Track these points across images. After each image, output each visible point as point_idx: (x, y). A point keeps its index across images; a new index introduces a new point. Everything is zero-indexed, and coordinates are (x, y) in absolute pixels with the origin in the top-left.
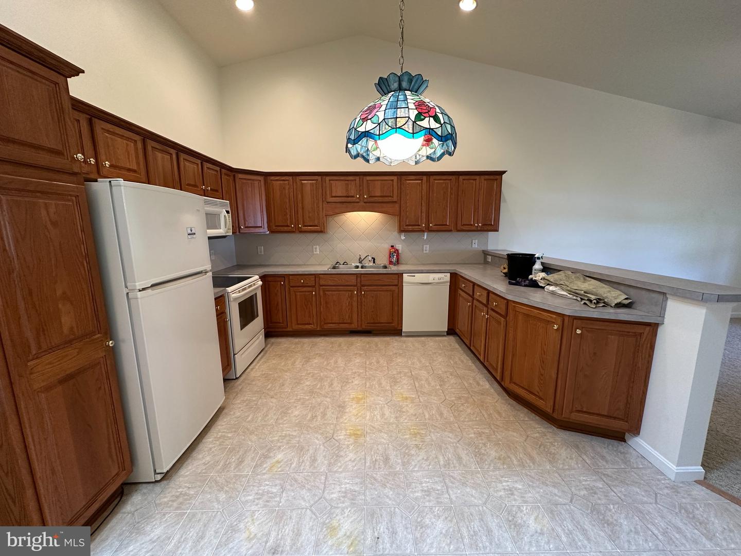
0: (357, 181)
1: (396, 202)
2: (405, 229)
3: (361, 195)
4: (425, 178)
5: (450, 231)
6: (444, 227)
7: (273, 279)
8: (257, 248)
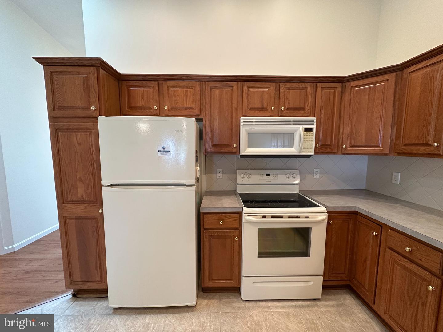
7: (365, 222)
8: (392, 174)
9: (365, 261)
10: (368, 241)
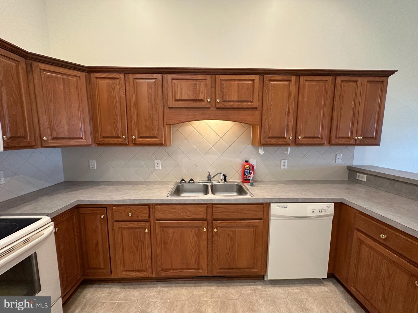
0: (207, 81)
1: (256, 108)
2: (266, 141)
3: (213, 99)
4: (293, 78)
5: (322, 145)
6: (315, 139)
7: (90, 211)
8: (89, 162)
9: (97, 244)
10: (97, 227)
